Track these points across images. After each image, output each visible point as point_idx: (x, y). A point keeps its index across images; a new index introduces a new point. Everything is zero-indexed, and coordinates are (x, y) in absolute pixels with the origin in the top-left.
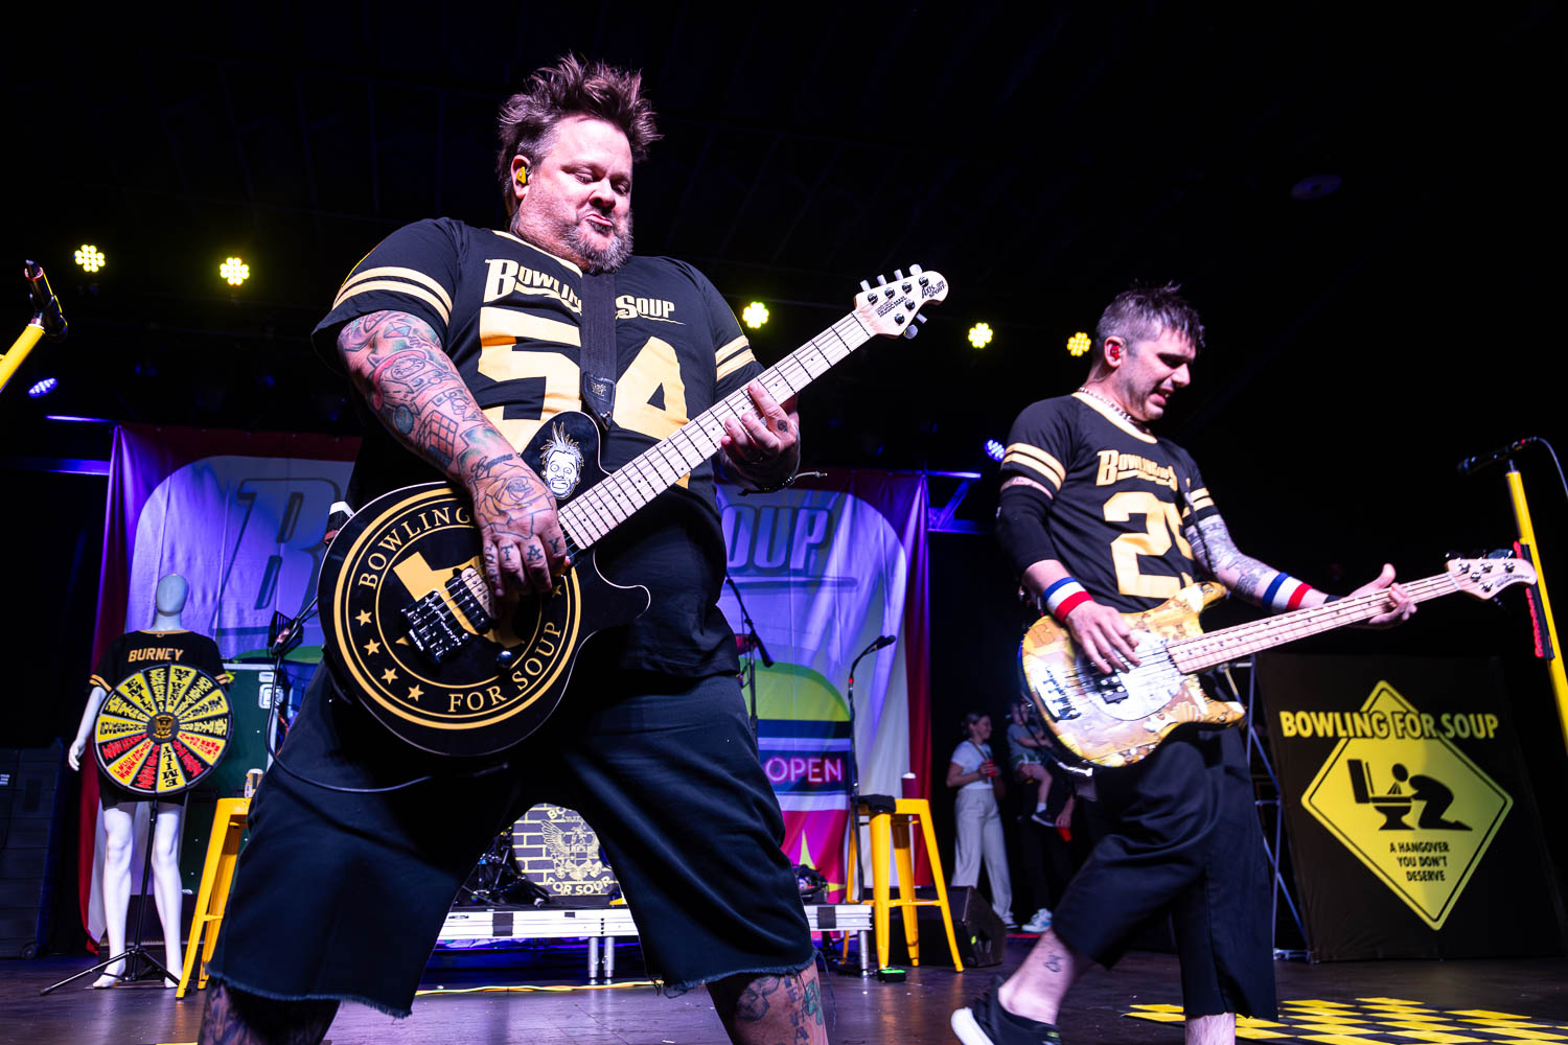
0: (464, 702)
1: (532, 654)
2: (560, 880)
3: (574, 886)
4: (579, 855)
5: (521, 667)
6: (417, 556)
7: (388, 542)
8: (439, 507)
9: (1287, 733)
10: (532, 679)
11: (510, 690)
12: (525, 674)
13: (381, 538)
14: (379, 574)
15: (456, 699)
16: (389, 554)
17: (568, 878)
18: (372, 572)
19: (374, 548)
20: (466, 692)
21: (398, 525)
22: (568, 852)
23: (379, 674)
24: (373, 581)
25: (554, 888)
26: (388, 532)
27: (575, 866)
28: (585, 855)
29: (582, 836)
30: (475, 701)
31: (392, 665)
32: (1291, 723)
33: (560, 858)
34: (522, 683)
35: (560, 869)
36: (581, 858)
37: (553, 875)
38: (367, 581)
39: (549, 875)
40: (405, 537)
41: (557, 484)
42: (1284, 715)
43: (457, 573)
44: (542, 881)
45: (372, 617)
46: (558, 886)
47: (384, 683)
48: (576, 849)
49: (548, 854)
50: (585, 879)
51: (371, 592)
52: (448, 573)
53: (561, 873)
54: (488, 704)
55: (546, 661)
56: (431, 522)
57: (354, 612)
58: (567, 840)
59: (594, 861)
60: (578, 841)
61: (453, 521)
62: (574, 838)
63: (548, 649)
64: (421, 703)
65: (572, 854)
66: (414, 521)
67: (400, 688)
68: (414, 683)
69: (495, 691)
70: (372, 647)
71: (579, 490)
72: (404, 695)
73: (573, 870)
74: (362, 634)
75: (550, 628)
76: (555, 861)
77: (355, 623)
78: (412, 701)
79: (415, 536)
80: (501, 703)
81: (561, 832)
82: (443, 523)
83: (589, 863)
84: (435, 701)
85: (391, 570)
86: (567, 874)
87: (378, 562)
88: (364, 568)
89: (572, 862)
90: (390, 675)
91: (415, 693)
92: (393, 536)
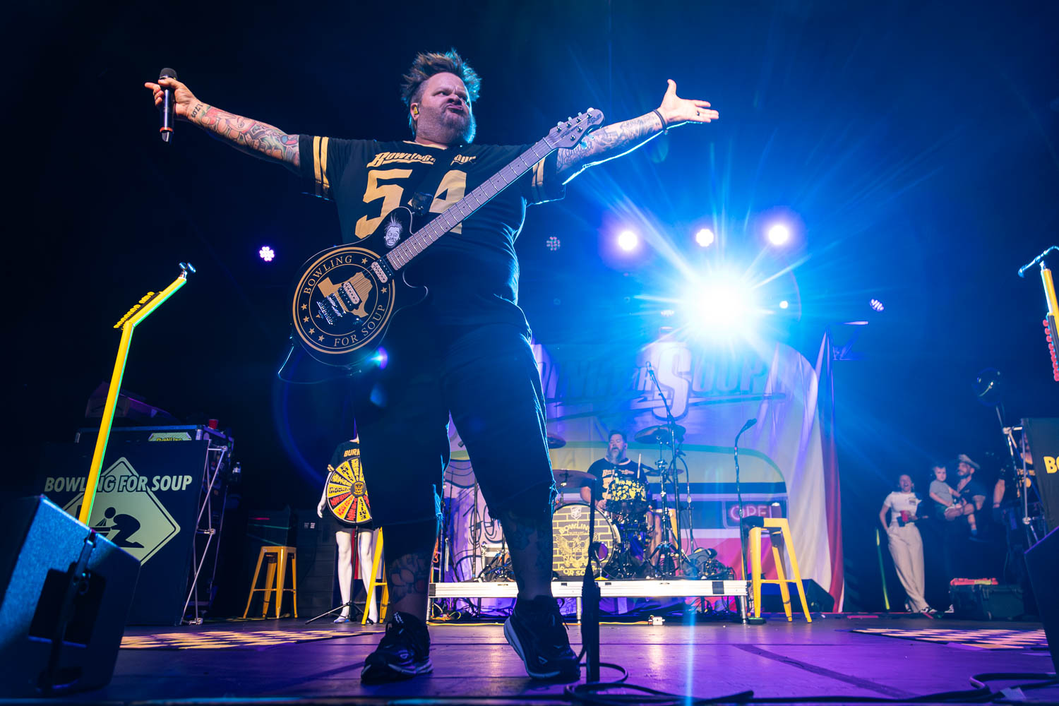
0: (341, 342)
1: (371, 320)
2: (568, 568)
3: (575, 571)
4: (577, 554)
5: (366, 326)
6: (328, 278)
7: (317, 274)
8: (339, 257)
9: (1049, 471)
10: (370, 331)
11: (360, 336)
12: (367, 329)
13: (314, 272)
14: (311, 288)
15: (337, 341)
16: (316, 279)
17: (571, 566)
18: (309, 287)
19: (312, 277)
20: (341, 338)
21: (321, 266)
22: (571, 552)
23: (307, 331)
24: (309, 291)
25: (564, 572)
26: (317, 270)
27: (575, 560)
28: (581, 554)
29: (578, 543)
30: (345, 341)
31: (313, 326)
32: (1052, 464)
33: (568, 555)
34: (366, 333)
35: (567, 562)
36: (578, 556)
37: (563, 565)
38: (307, 291)
39: (561, 565)
40: (323, 271)
41: (390, 242)
42: (1047, 459)
43: (342, 285)
44: (557, 568)
45: (307, 307)
46: (566, 571)
47: (309, 334)
48: (575, 550)
49: (560, 553)
50: (581, 567)
51: (308, 295)
52: (340, 285)
53: (567, 564)
54: (351, 342)
55: (377, 322)
56: (335, 264)
57: (301, 305)
58: (570, 545)
59: (585, 557)
60: (576, 546)
61: (344, 262)
62: (574, 545)
63: (378, 317)
64: (323, 343)
65: (573, 553)
66: (328, 264)
67: (315, 337)
68: (321, 334)
69: (354, 337)
70: (306, 319)
71: (399, 243)
72: (316, 339)
73: (574, 562)
74: (303, 314)
75: (380, 308)
76: (564, 557)
77: (300, 309)
78: (319, 342)
79: (327, 270)
80: (356, 342)
81: (567, 541)
82: (340, 264)
83: (583, 558)
84: (329, 342)
85: (317, 286)
86: (571, 564)
87: (312, 282)
88: (306, 285)
89: (574, 557)
90: (312, 331)
91: (321, 338)
92: (319, 271)
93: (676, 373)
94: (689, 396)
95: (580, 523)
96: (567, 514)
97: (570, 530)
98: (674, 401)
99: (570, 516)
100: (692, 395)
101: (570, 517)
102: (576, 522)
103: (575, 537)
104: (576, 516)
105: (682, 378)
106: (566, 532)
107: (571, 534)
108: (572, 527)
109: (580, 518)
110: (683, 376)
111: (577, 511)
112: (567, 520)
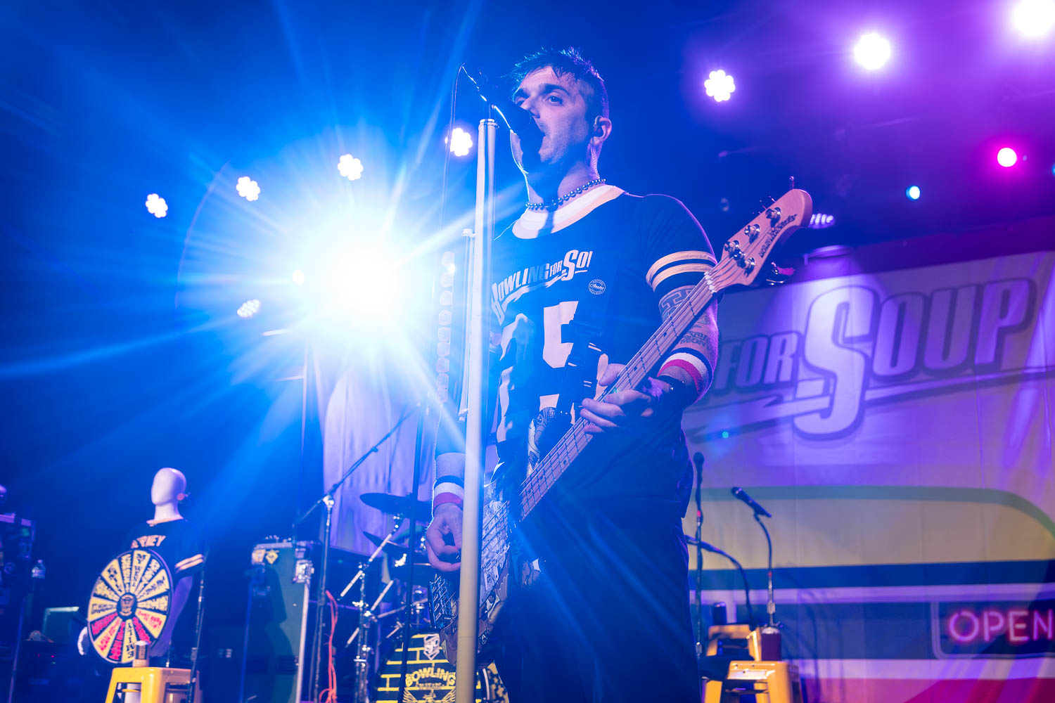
93: (840, 341)
94: (865, 387)
95: (437, 666)
96: (418, 649)
97: (422, 681)
98: (837, 399)
99: (422, 652)
100: (872, 383)
101: (423, 657)
102: (430, 665)
103: (428, 692)
104: (431, 652)
105: (852, 349)
106: (414, 684)
107: (423, 687)
108: (424, 673)
109: (438, 657)
110: (856, 346)
111: (433, 644)
112: (418, 661)
